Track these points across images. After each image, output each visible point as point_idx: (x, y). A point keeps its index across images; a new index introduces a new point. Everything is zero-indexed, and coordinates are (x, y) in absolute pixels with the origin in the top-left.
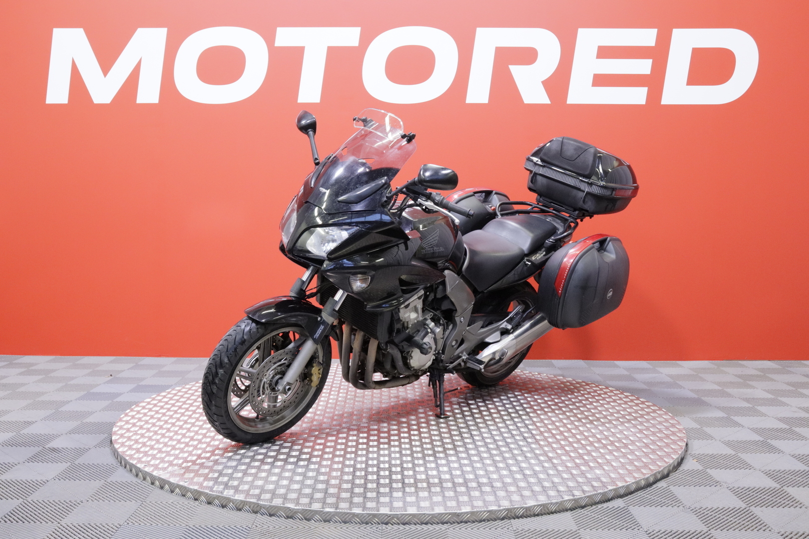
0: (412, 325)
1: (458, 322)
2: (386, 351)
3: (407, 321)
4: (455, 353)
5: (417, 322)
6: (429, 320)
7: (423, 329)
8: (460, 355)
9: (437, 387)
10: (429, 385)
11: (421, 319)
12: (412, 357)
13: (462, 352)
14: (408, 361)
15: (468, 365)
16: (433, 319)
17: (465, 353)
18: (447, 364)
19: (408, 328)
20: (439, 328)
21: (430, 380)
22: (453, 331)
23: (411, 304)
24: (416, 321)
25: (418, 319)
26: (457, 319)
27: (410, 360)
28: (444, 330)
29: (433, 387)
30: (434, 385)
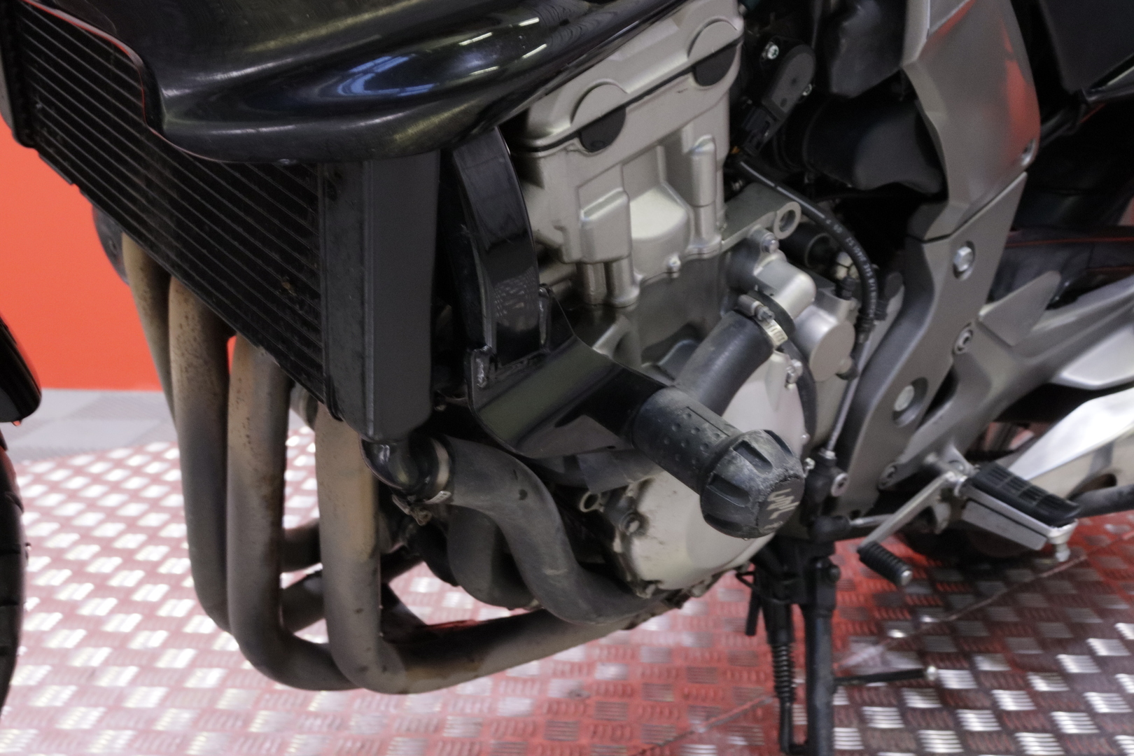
0: (645, 287)
1: (939, 276)
2: (419, 503)
3: (602, 254)
4: (901, 451)
5: (688, 265)
6: (776, 258)
7: (727, 318)
8: (931, 459)
9: (791, 639)
10: (750, 630)
11: (714, 242)
12: (643, 521)
13: (938, 447)
14: (617, 546)
15: (973, 516)
16: (794, 253)
17: (954, 452)
18: (855, 515)
19: (610, 311)
20: (831, 309)
21: (757, 603)
22: (905, 325)
23: (633, 118)
24: (675, 261)
25: (692, 248)
26: (933, 253)
27: (626, 540)
28: (861, 324)
29: (773, 639)
30: (778, 633)
